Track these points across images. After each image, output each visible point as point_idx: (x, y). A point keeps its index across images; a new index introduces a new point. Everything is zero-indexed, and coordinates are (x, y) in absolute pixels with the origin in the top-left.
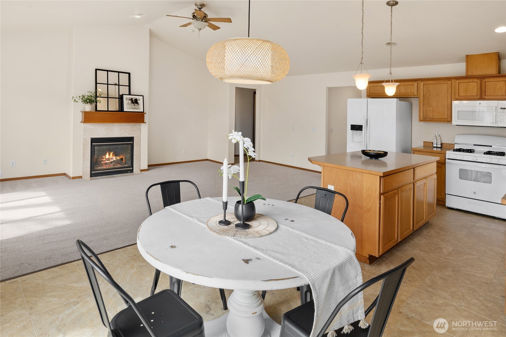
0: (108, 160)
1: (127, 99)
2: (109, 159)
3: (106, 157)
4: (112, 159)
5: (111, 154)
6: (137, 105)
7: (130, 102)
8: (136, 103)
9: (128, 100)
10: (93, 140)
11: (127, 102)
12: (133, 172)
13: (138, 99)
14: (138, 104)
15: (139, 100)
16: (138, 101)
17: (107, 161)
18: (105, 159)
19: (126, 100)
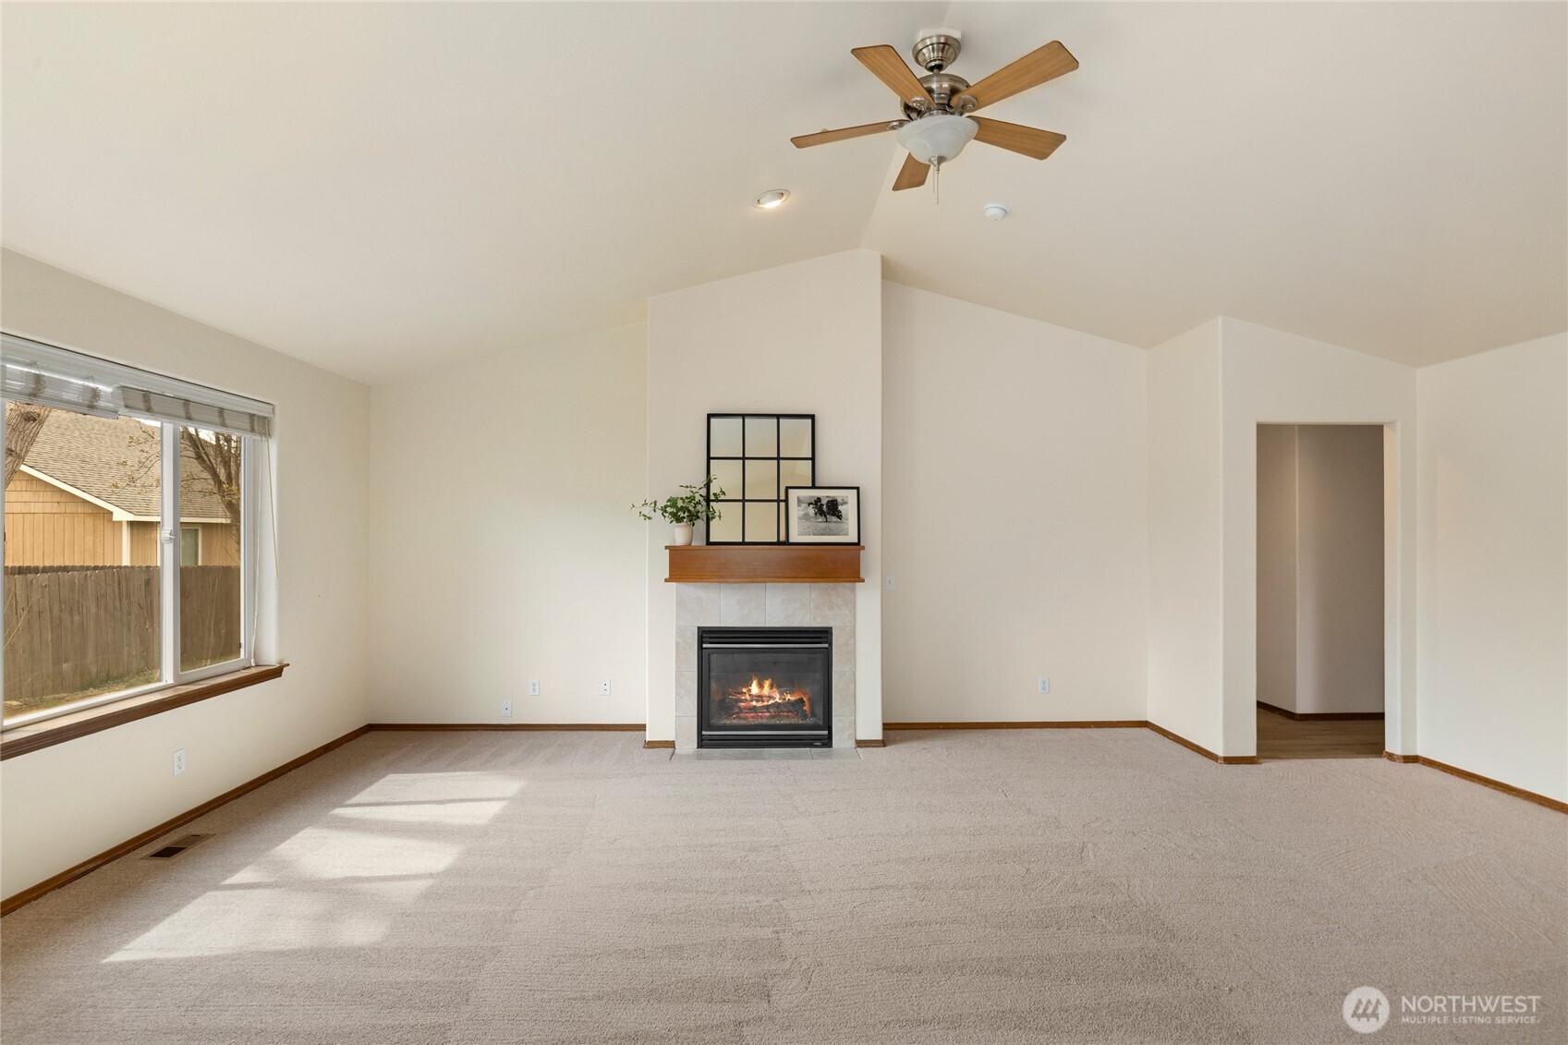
0: (757, 701)
1: (800, 501)
2: (759, 698)
3: (750, 690)
4: (770, 697)
5: (767, 684)
6: (834, 519)
7: (811, 511)
8: (834, 515)
9: (804, 505)
10: (705, 635)
11: (802, 513)
12: (831, 746)
13: (839, 500)
14: (840, 517)
15: (845, 503)
16: (840, 508)
17: (754, 703)
18: (748, 697)
19: (799, 505)
